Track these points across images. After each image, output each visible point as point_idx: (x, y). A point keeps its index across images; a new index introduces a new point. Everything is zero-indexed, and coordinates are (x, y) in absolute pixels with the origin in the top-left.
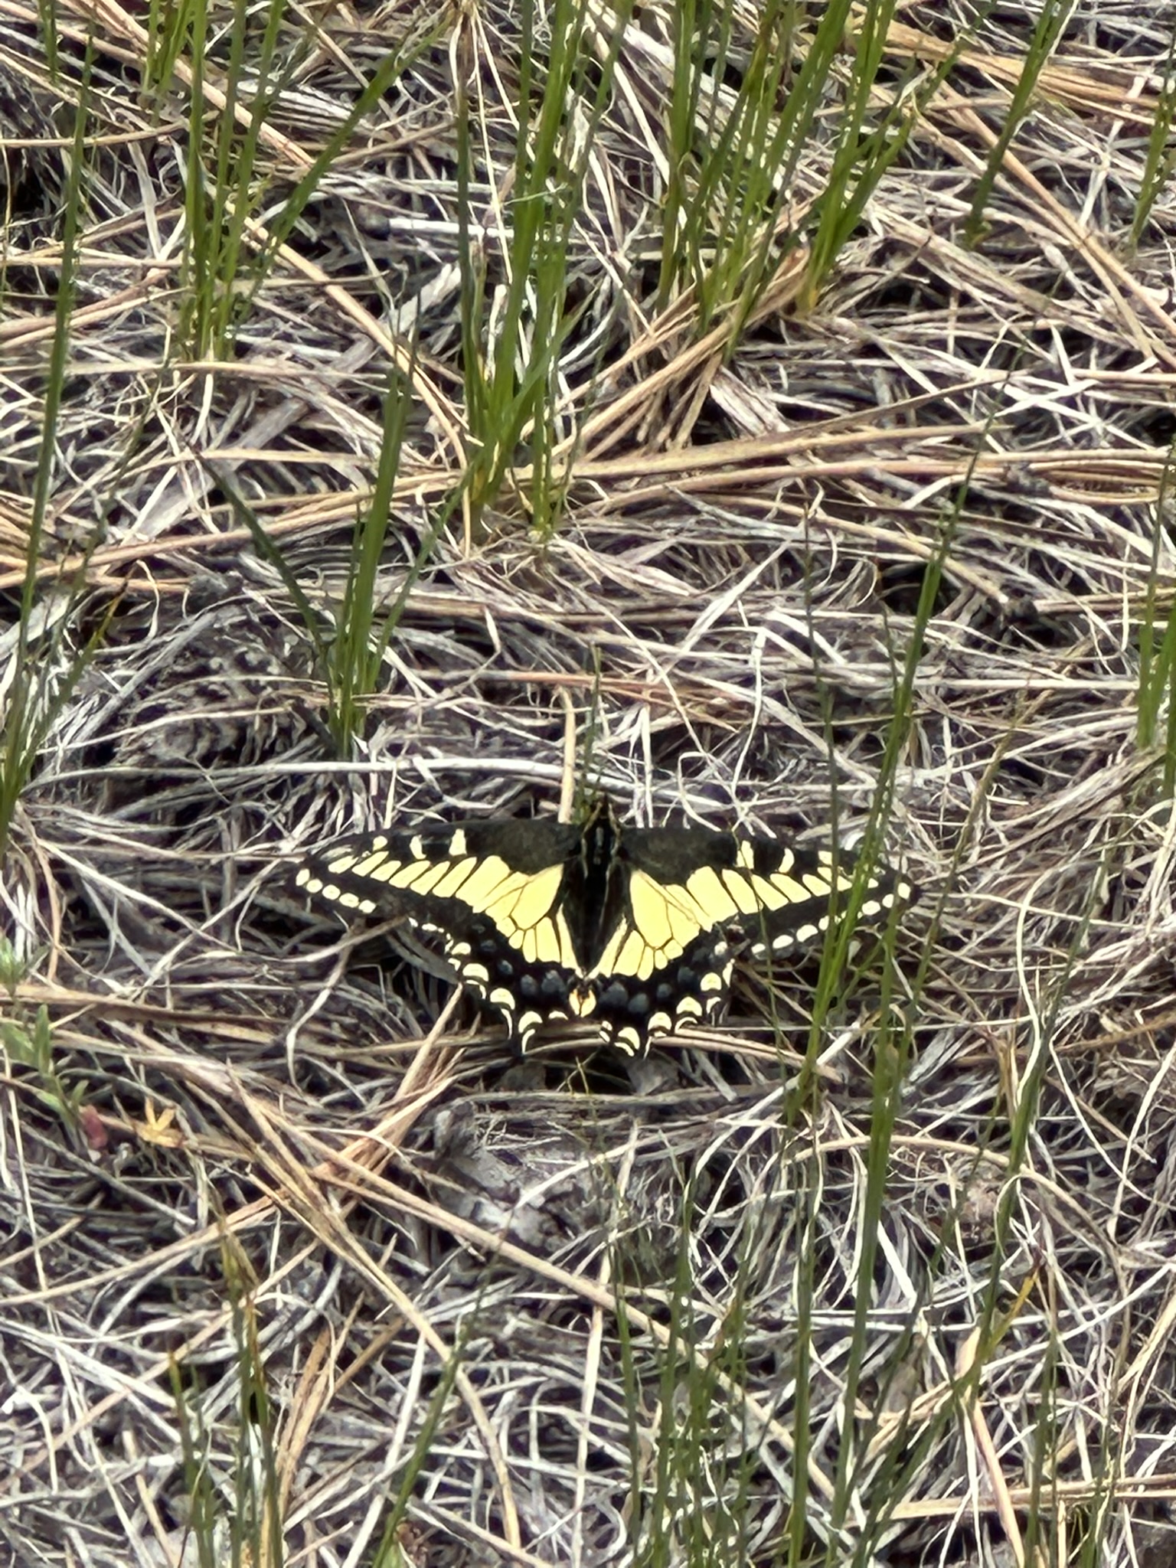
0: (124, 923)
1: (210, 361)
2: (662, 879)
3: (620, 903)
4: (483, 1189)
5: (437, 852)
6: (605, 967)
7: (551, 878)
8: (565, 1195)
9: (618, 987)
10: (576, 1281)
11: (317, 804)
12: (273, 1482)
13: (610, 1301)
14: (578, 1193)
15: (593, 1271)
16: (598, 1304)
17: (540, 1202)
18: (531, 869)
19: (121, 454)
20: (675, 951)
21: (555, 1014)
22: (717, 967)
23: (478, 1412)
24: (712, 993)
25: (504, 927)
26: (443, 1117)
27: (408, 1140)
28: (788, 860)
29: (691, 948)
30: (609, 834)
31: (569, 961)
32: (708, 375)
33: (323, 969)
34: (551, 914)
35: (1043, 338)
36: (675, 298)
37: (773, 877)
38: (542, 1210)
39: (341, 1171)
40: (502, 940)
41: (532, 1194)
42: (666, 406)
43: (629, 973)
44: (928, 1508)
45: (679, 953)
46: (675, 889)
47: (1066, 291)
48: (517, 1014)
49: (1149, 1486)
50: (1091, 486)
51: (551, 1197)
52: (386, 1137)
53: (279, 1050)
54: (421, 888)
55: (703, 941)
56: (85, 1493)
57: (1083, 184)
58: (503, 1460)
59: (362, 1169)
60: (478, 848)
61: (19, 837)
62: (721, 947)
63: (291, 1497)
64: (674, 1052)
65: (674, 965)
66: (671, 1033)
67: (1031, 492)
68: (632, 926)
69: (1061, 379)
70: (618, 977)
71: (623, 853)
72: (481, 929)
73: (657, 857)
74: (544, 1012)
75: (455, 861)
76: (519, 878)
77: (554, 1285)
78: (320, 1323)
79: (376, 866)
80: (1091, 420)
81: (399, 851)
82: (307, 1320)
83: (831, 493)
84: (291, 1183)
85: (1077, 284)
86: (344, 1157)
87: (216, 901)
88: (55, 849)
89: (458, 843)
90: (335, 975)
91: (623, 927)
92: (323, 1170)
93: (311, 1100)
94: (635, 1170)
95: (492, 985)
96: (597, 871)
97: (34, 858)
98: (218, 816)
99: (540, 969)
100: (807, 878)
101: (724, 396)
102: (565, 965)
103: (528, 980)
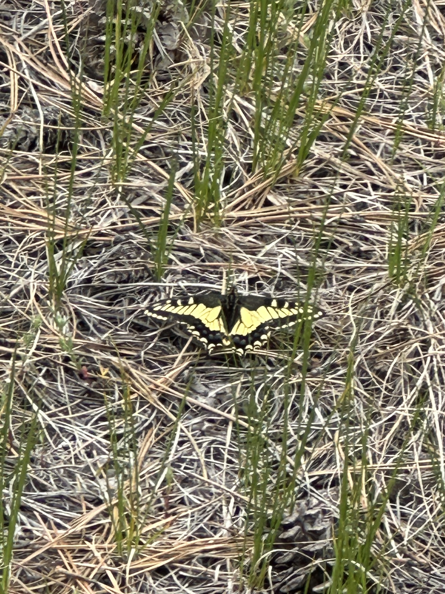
0: (95, 326)
1: (121, 183)
2: (250, 309)
3: (238, 316)
4: (199, 393)
5: (185, 303)
6: (234, 332)
7: (218, 309)
8: (221, 394)
9: (237, 338)
10: (225, 414)
11: (151, 296)
12: (136, 464)
13: (234, 419)
14: (225, 393)
15: (229, 412)
16: (231, 420)
17: (214, 395)
18: (212, 307)
19: (95, 208)
20: (254, 328)
21: (218, 345)
22: (266, 333)
23: (196, 447)
24: (265, 340)
25: (204, 321)
26: (186, 372)
27: (176, 380)
28: (287, 305)
29: (258, 328)
30: (235, 297)
31: (223, 330)
32: (266, 192)
33: (152, 338)
34: (218, 318)
35: (365, 185)
36: (257, 171)
37: (282, 309)
38: (215, 398)
39: (157, 386)
40: (204, 325)
41: (212, 394)
42: (254, 201)
43: (240, 334)
44: (326, 472)
45: (255, 329)
46: (254, 312)
47: (372, 174)
48: (208, 344)
49: (390, 466)
50: (378, 220)
51: (218, 394)
52: (170, 377)
53: (139, 357)
54: (180, 313)
55: (262, 326)
56: (82, 466)
57: (378, 147)
58: (203, 459)
59: (163, 386)
60: (197, 301)
61: (65, 303)
62: (267, 328)
63: (141, 467)
64: (253, 356)
65: (253, 332)
66: (252, 350)
67: (360, 221)
68: (241, 322)
69: (369, 195)
70: (237, 335)
71: (239, 302)
72: (198, 322)
73: (249, 303)
74: (215, 344)
75: (190, 305)
76: (209, 309)
77: (219, 415)
78: (151, 425)
79: (168, 308)
80: (378, 205)
81: (174, 304)
82: (146, 424)
83: (301, 222)
84: (142, 389)
85: (375, 172)
86: (158, 382)
87: (121, 321)
88: (75, 306)
89: (191, 301)
90: (156, 339)
91: (239, 322)
92: (152, 386)
93: (148, 370)
94: (242, 388)
95: (200, 337)
96: (231, 307)
97: (69, 309)
98: (123, 299)
99: (214, 332)
100: (292, 310)
101: (271, 198)
102: (221, 331)
103: (211, 336)
